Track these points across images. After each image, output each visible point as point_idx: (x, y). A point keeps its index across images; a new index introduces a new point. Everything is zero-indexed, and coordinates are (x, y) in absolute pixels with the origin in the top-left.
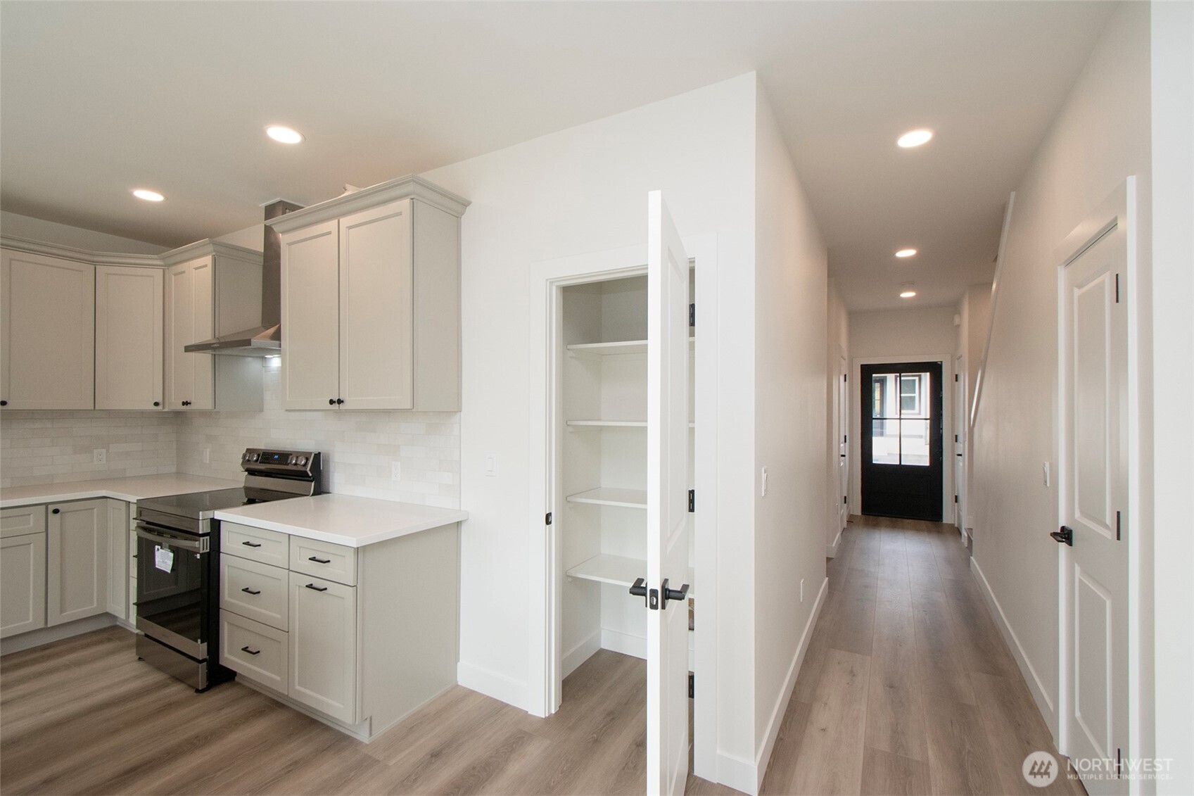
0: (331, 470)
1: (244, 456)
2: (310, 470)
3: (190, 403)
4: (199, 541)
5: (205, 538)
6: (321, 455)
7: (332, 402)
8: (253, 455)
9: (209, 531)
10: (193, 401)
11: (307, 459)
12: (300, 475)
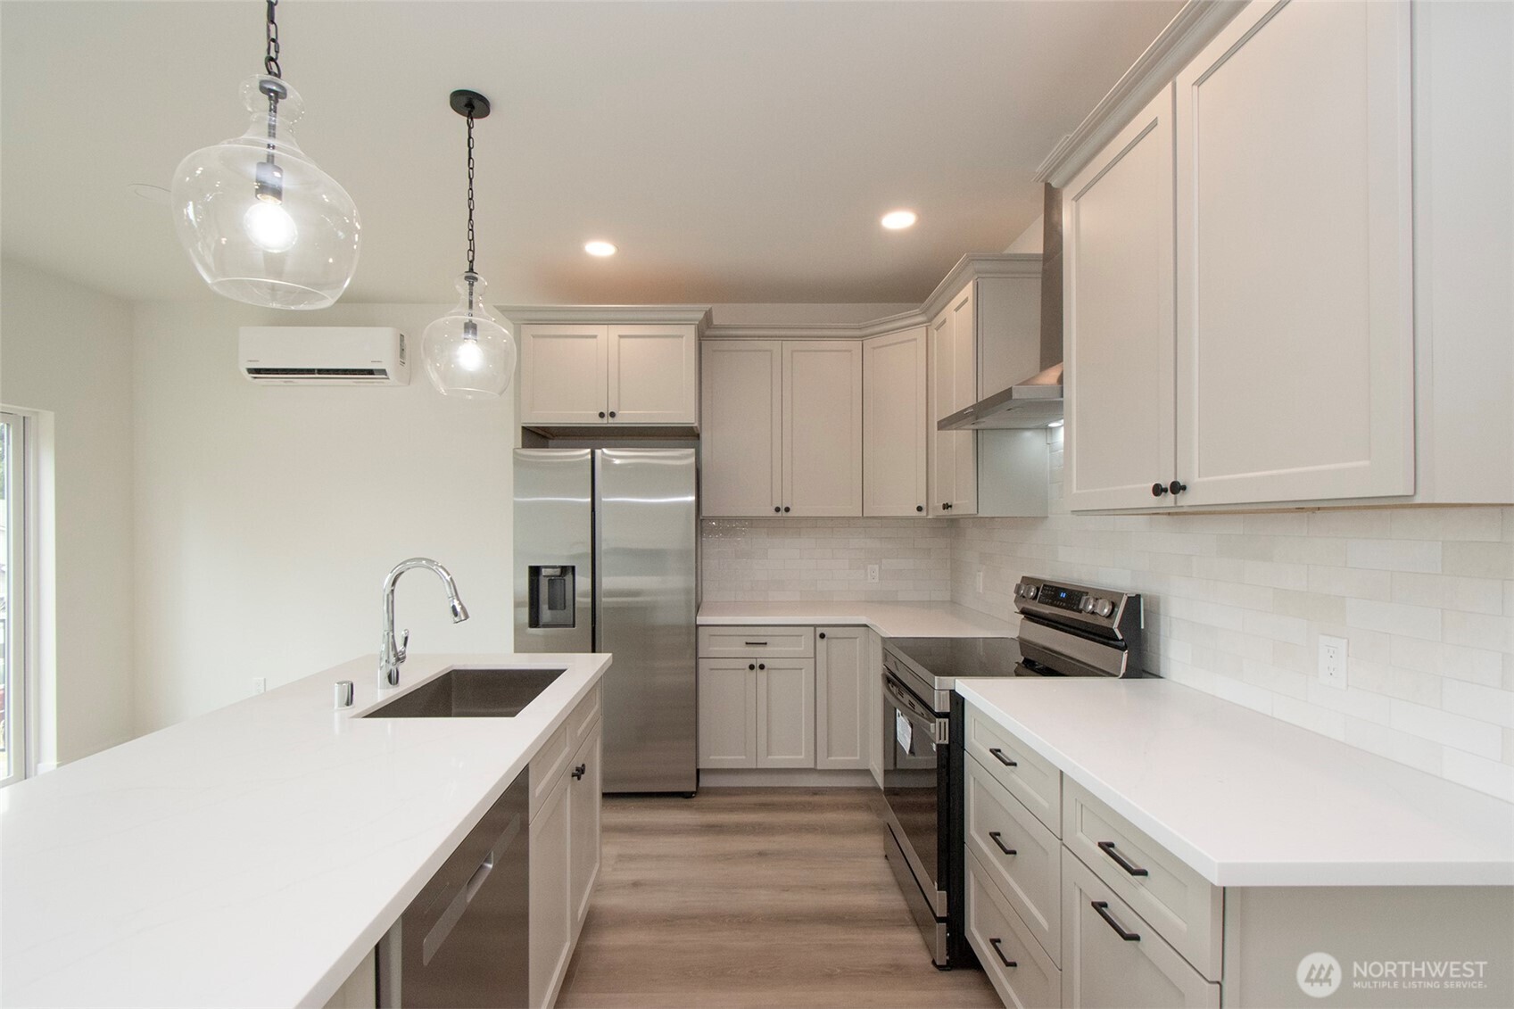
0: (1162, 633)
1: (1018, 588)
2: (1118, 628)
3: (951, 506)
4: (935, 722)
5: (942, 720)
6: (1142, 600)
7: (1158, 490)
8: (1030, 588)
9: (948, 711)
10: (954, 502)
11: (1114, 606)
12: (1102, 636)
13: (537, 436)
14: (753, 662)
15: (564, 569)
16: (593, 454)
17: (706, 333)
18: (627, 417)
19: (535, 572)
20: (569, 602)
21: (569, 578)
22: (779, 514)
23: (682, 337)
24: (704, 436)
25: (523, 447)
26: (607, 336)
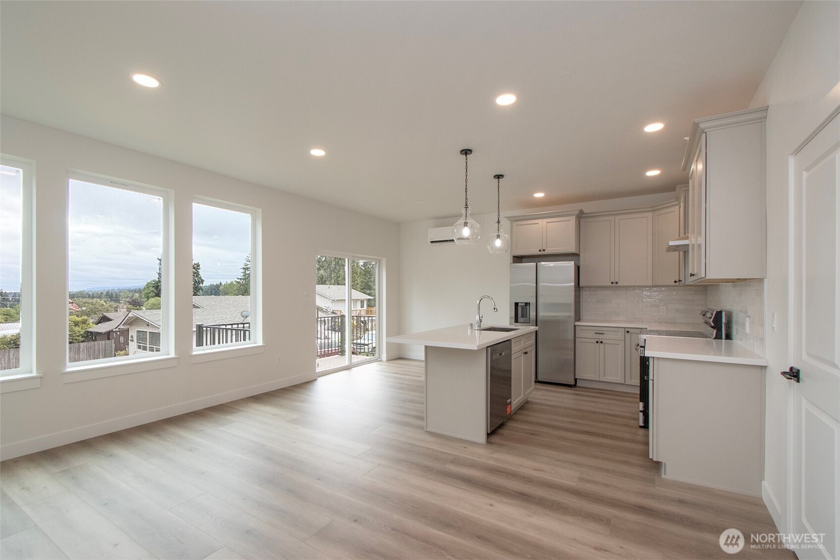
2: (713, 322)
13: (518, 259)
14: (598, 340)
15: (526, 303)
16: (537, 264)
17: (581, 216)
18: (549, 251)
19: (517, 304)
20: (528, 316)
21: (528, 307)
22: (613, 285)
23: (570, 220)
24: (581, 255)
25: (513, 263)
26: (542, 222)
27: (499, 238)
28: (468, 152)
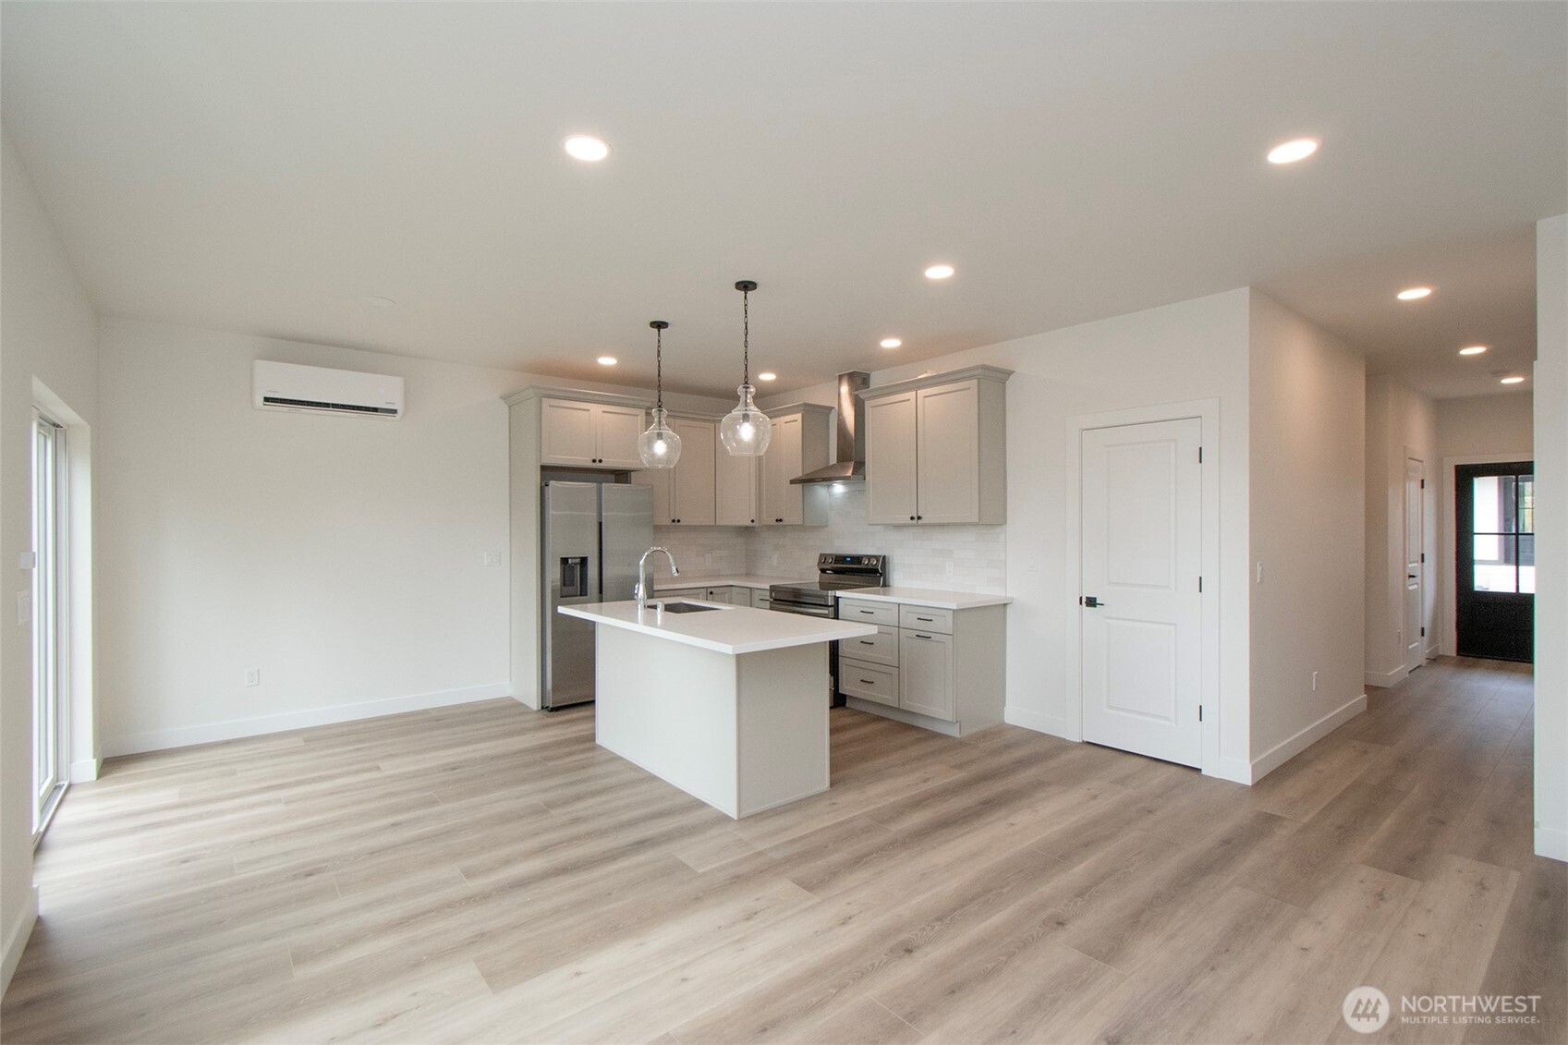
0: (891, 569)
1: (820, 559)
2: (878, 568)
3: (782, 520)
4: (828, 610)
5: (832, 608)
7: (913, 518)
8: (827, 558)
9: (833, 604)
11: (878, 561)
12: (870, 573)
13: (550, 472)
15: (581, 559)
16: (600, 485)
18: (608, 462)
19: (563, 562)
21: (585, 564)
22: (675, 523)
23: (637, 415)
25: (542, 478)
27: (662, 439)
28: (749, 286)
